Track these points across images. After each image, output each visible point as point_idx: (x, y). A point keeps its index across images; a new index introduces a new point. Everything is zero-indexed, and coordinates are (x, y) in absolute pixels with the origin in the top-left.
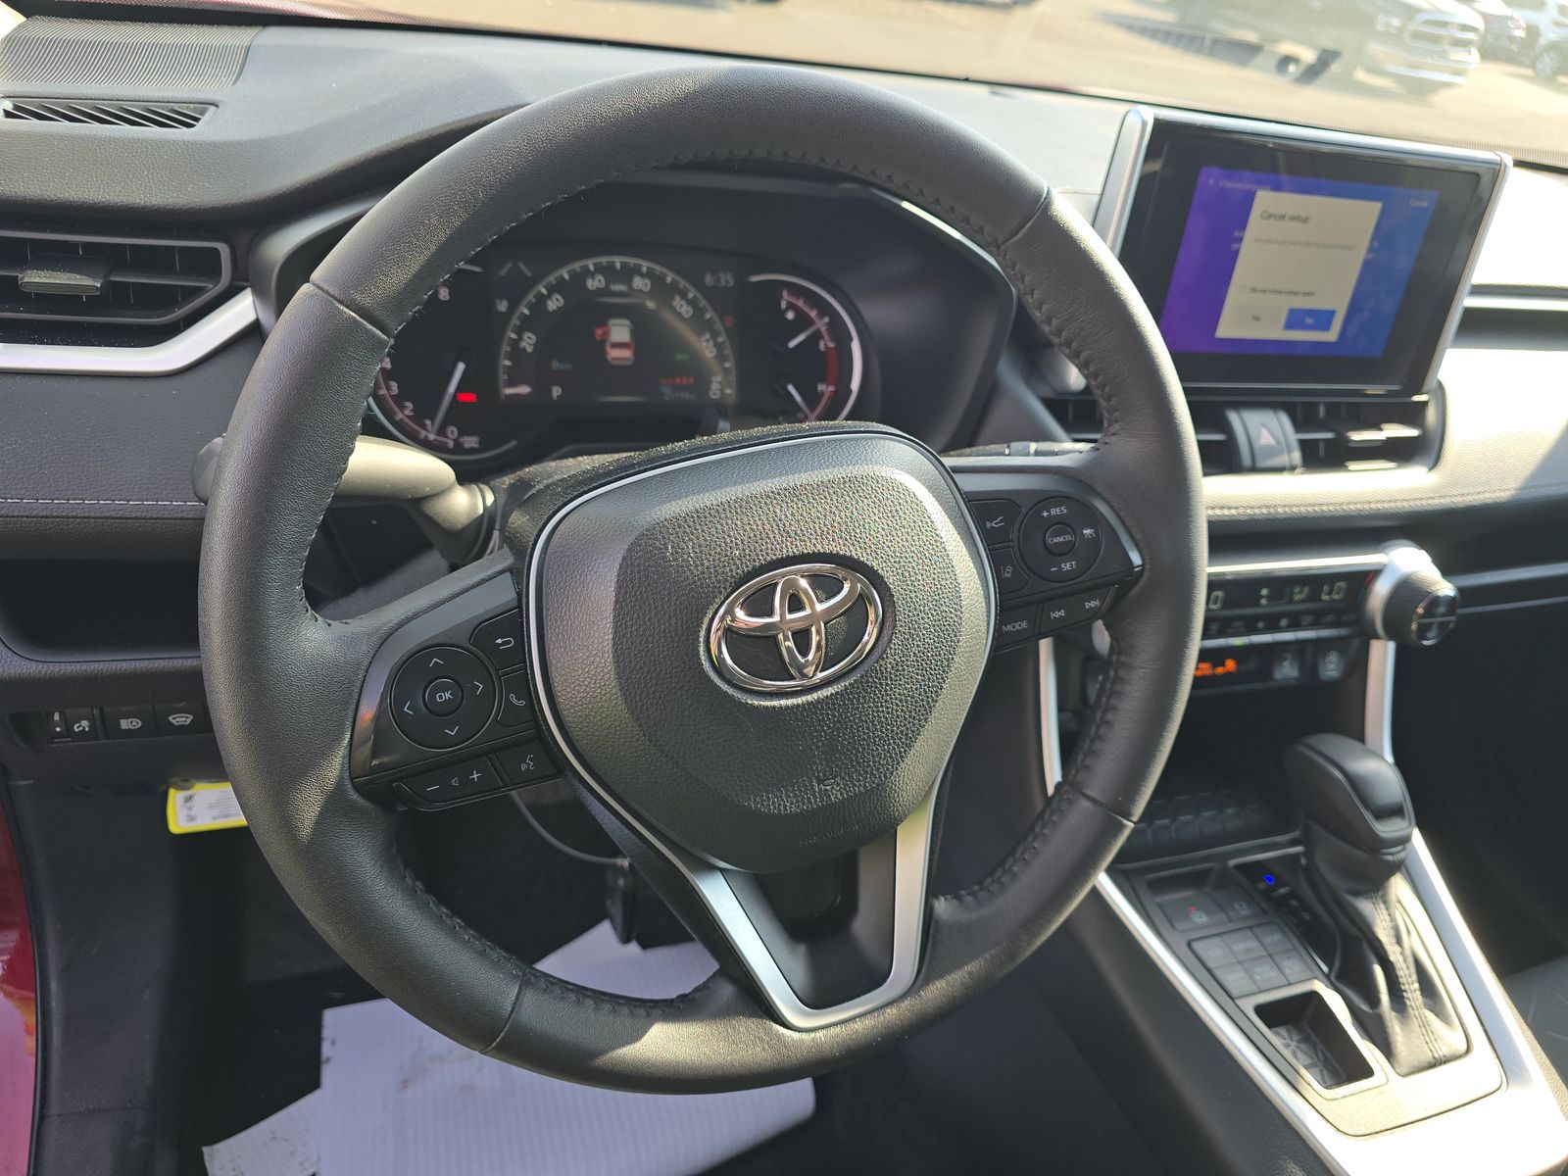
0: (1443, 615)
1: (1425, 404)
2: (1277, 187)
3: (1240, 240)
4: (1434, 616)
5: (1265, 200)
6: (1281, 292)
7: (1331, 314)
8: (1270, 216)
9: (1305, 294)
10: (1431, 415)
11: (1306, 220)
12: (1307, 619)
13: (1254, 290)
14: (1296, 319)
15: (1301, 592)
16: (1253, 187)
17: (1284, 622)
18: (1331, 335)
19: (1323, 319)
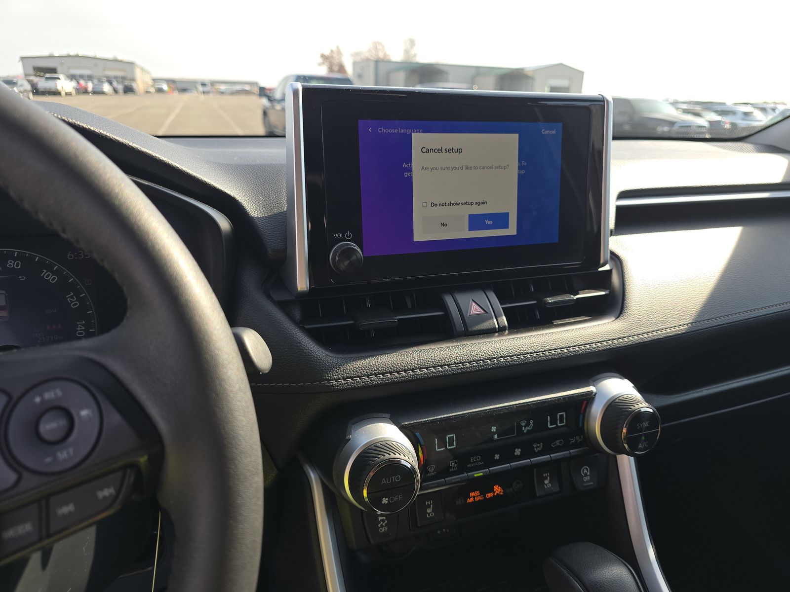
0: (647, 429)
1: (610, 272)
2: (426, 130)
3: (410, 170)
4: (641, 430)
5: (419, 140)
6: (458, 204)
7: (506, 216)
8: (428, 151)
9: (478, 204)
10: (615, 279)
11: (460, 151)
12: (538, 447)
13: (434, 205)
14: (476, 222)
15: (528, 424)
16: (408, 131)
17: (518, 452)
18: (512, 230)
19: (501, 220)
